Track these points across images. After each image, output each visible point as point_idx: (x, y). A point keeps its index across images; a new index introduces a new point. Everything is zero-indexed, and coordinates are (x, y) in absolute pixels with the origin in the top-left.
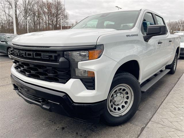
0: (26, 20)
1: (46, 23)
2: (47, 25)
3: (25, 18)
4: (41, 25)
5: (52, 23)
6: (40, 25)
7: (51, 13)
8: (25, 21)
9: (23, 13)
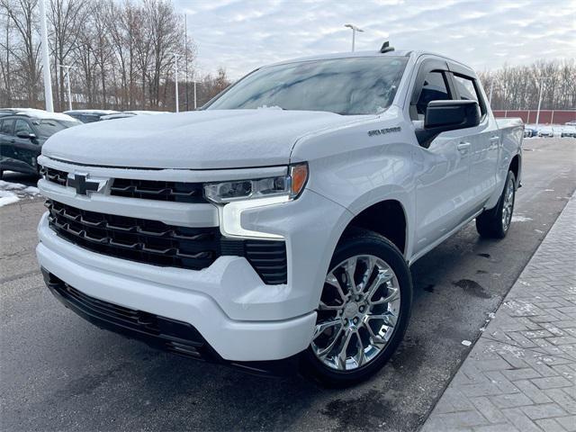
0: (61, 63)
1: (124, 73)
2: (128, 78)
3: (59, 56)
4: (107, 79)
5: (144, 74)
6: (103, 79)
7: (139, 41)
8: (58, 69)
9: (52, 42)
